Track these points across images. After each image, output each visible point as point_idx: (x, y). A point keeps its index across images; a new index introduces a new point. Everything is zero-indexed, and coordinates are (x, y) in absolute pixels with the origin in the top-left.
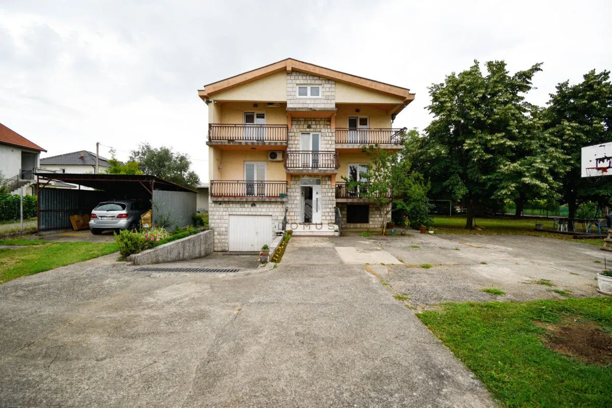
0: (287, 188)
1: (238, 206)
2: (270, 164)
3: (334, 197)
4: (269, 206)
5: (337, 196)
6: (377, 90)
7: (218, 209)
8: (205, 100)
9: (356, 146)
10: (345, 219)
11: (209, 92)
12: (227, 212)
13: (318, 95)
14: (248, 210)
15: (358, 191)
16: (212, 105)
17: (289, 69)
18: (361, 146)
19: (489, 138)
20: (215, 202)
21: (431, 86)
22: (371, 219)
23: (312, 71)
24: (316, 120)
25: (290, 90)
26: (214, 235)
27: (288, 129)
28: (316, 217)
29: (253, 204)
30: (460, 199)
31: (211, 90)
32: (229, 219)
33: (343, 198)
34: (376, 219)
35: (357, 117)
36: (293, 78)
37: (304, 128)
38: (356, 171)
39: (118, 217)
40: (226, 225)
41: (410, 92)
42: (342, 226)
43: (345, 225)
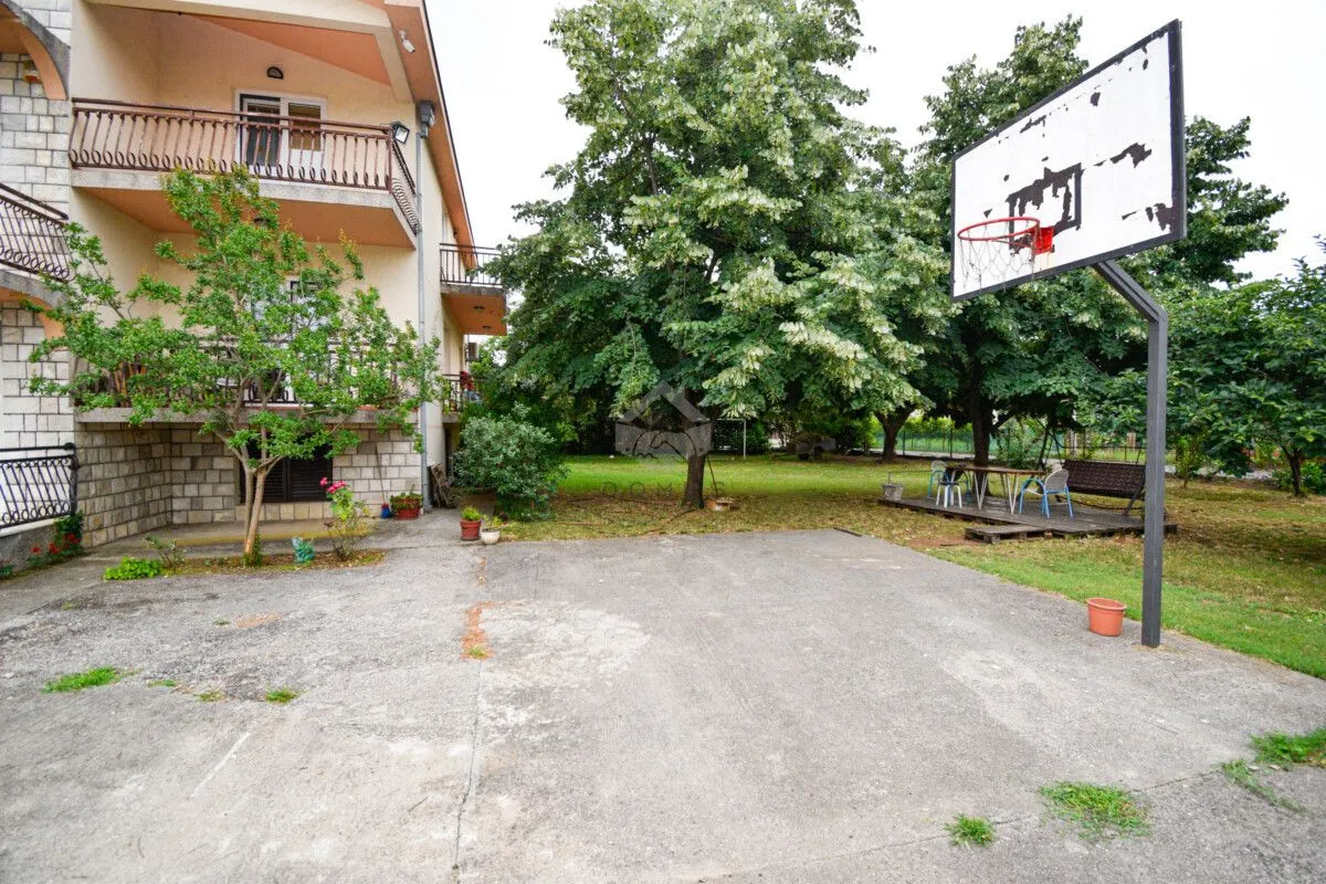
3: (65, 401)
19: (703, 186)
34: (361, 485)
35: (278, 99)
42: (213, 517)
43: (226, 514)
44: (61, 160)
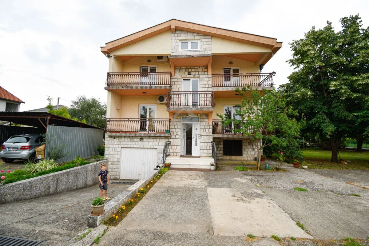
0: (170, 125)
1: (129, 140)
2: (159, 106)
3: (211, 133)
4: (155, 140)
5: (214, 132)
6: (248, 41)
7: (113, 142)
8: (106, 55)
9: (230, 89)
10: (222, 152)
11: (109, 48)
12: (120, 146)
13: (197, 48)
14: (137, 143)
15: (233, 127)
16: (112, 58)
17: (173, 27)
18: (234, 89)
19: (354, 78)
20: (110, 137)
21: (292, 42)
22: (244, 152)
23: (191, 28)
24: (195, 67)
25: (174, 44)
26: (108, 165)
27: (171, 76)
28: (195, 150)
29: (142, 139)
30: (329, 136)
31: (110, 46)
32: (121, 151)
33: (219, 133)
34: (249, 153)
35: (231, 68)
36: (176, 35)
37: (185, 74)
38: (230, 113)
39: (21, 149)
40: (118, 156)
41: (278, 41)
42: (219, 158)
43: (221, 157)
44: (210, 86)
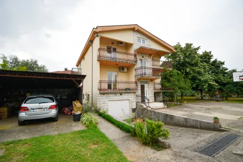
3: (153, 90)
4: (128, 95)
7: (103, 98)
12: (108, 99)
13: (145, 44)
14: (118, 97)
17: (136, 29)
20: (101, 93)
24: (145, 54)
25: (135, 39)
29: (121, 94)
32: (109, 103)
36: (136, 34)
37: (140, 57)
40: (107, 107)
44: (152, 65)
